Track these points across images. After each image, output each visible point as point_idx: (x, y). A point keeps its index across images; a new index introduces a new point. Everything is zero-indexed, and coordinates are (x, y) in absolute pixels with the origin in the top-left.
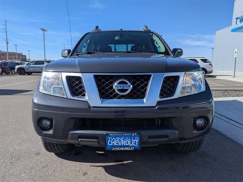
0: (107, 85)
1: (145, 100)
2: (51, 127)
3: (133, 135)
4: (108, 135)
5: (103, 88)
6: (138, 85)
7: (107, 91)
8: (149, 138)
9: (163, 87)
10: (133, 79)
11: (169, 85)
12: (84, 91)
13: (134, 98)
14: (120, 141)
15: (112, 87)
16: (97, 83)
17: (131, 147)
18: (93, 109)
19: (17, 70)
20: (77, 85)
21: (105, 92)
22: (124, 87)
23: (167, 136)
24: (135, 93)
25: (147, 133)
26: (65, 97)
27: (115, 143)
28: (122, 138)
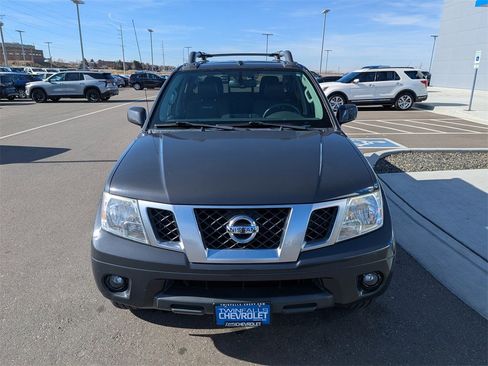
0: (216, 225)
1: (279, 250)
2: (125, 287)
3: (259, 305)
4: (218, 305)
5: (210, 230)
6: (269, 225)
7: (217, 234)
8: (285, 308)
9: (311, 225)
10: (260, 215)
11: (320, 222)
12: (177, 232)
13: (263, 247)
14: (238, 313)
15: (224, 229)
16: (199, 221)
17: (255, 322)
18: (193, 267)
19: (31, 94)
20: (166, 222)
21: (213, 238)
22: (243, 230)
23: (314, 305)
24: (262, 239)
25: (281, 301)
26: (147, 242)
27: (230, 316)
28: (241, 311)
